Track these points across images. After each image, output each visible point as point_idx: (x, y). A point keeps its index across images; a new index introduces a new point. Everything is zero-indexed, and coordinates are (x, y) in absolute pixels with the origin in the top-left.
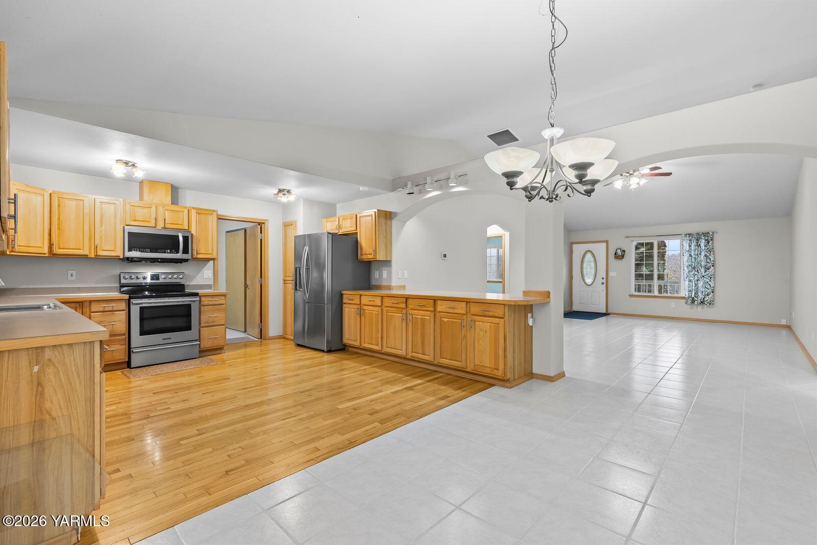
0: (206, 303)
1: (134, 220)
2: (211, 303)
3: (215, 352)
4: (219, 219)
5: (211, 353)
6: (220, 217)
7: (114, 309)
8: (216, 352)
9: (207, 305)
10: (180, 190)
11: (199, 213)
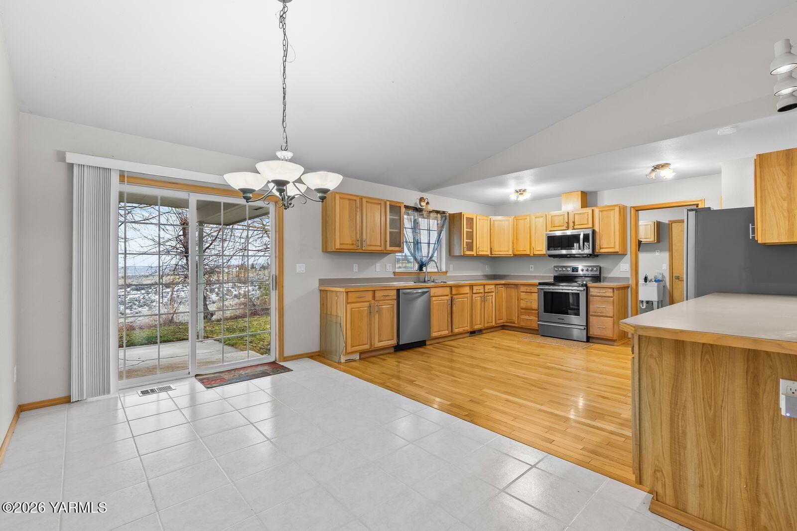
0: (594, 294)
1: (554, 227)
2: (598, 294)
3: (607, 342)
4: (637, 211)
5: (600, 341)
6: (637, 209)
7: (532, 291)
8: (610, 343)
9: (596, 296)
10: (598, 192)
11: (601, 211)
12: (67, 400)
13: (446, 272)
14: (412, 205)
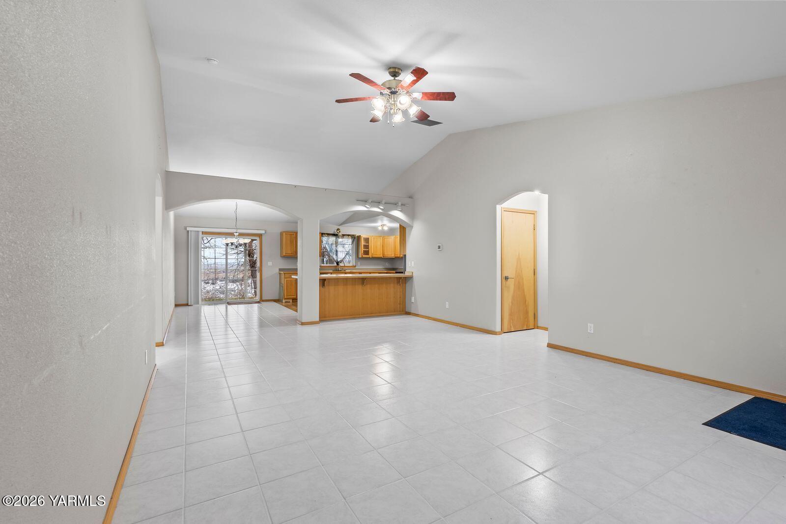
12: (187, 305)
13: (355, 266)
14: (332, 233)
